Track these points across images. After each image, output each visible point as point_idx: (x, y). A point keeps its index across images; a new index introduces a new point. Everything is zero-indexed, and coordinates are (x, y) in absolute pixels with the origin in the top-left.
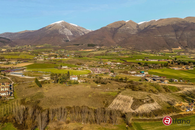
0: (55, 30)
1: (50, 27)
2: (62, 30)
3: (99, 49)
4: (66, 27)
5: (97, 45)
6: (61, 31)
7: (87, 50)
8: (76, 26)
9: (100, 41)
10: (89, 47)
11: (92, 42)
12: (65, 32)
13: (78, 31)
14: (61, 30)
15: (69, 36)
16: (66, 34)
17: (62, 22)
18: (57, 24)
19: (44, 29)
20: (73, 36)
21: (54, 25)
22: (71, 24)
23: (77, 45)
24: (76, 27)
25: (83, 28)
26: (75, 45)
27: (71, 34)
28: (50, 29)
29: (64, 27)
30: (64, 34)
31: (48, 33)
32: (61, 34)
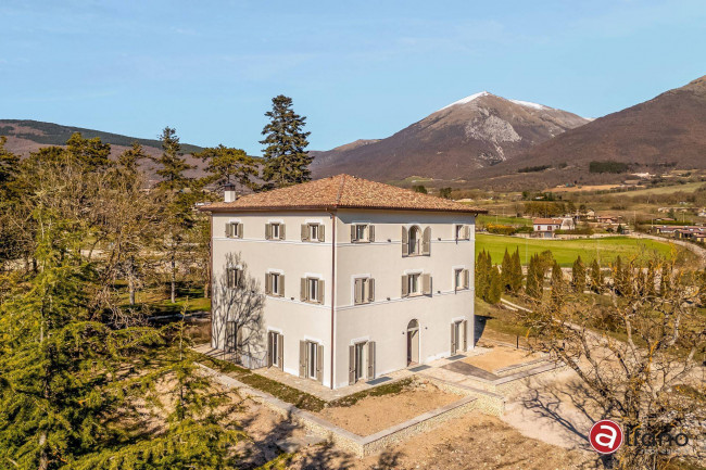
0: (451, 128)
1: (437, 120)
2: (477, 124)
3: (655, 183)
4: (495, 112)
5: (638, 166)
6: (472, 130)
7: (588, 188)
8: (538, 106)
9: (654, 149)
10: (597, 175)
11: (611, 155)
12: (491, 130)
13: (541, 126)
14: (473, 125)
15: (506, 145)
16: (494, 139)
17: (482, 98)
18: (461, 105)
19: (414, 129)
20: (521, 144)
21: (450, 111)
22: (516, 102)
23: (536, 169)
24: (534, 110)
25: (565, 114)
26: (526, 171)
27: (515, 137)
28: (435, 126)
29: (487, 113)
30: (485, 137)
31: (427, 139)
32: (472, 139)
